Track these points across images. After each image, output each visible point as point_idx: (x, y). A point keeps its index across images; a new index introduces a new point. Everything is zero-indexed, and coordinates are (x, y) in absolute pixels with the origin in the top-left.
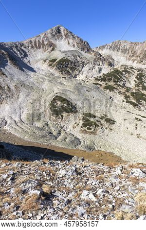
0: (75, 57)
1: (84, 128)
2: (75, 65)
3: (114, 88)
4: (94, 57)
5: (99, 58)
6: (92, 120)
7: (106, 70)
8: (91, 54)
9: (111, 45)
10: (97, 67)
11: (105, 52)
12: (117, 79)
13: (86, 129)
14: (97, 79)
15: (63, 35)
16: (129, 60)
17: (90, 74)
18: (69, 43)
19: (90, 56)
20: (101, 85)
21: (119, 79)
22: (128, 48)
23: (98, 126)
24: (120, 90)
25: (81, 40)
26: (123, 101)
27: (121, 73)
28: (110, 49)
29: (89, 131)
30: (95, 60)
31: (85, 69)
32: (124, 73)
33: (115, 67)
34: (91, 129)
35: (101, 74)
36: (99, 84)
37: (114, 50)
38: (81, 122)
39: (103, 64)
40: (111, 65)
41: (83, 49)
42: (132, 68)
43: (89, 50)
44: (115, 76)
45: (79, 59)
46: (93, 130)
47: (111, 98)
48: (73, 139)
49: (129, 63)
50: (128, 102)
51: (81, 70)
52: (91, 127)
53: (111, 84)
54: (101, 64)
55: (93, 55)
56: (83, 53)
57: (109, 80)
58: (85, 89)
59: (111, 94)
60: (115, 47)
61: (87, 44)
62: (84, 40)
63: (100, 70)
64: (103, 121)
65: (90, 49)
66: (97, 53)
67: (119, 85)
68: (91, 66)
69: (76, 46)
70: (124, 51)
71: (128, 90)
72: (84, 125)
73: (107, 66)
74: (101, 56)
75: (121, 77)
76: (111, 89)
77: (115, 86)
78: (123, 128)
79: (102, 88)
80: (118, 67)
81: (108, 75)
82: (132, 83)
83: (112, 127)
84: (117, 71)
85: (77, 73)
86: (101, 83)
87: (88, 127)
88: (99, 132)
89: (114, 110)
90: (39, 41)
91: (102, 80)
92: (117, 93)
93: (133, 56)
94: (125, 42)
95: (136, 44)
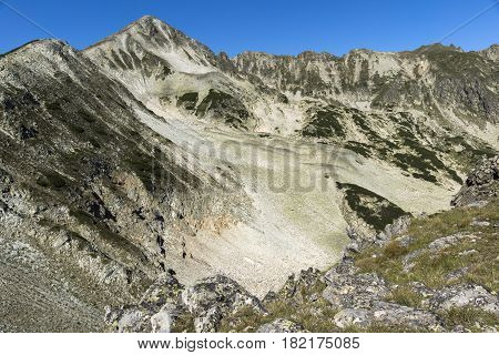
8: (243, 80)
14: (306, 133)
15: (167, 37)
18: (190, 58)
22: (272, 66)
55: (248, 82)
56: (228, 76)
61: (226, 57)
69: (208, 63)
70: (268, 72)
90: (121, 52)
93: (288, 82)
94: (263, 55)
95: (286, 59)
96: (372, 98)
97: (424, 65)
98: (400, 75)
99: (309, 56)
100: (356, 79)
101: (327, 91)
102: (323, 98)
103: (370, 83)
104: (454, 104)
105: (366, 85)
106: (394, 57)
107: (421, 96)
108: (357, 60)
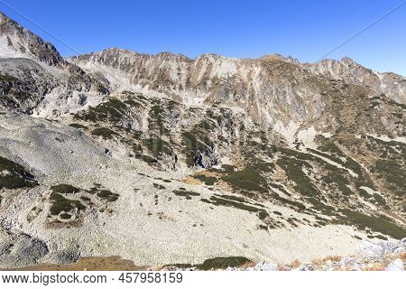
0: (27, 72)
1: (55, 217)
2: (28, 89)
3: (112, 132)
4: (69, 75)
5: (80, 76)
6: (70, 197)
7: (94, 100)
8: (62, 68)
9: (101, 54)
10: (75, 94)
11: (89, 67)
12: (116, 117)
13: (58, 217)
14: (77, 116)
16: (136, 83)
17: (63, 107)
18: (10, 44)
19: (61, 71)
20: (86, 128)
21: (119, 116)
22: (132, 62)
23: (84, 208)
24: (124, 136)
25: (39, 40)
26: (131, 156)
27: (124, 106)
28: (99, 61)
29: (66, 221)
30: (72, 81)
31: (52, 96)
32: (128, 105)
33: (111, 95)
34: (69, 217)
35: (85, 107)
36: (81, 126)
37: (107, 63)
38: (47, 206)
39: (88, 88)
40: (103, 90)
41: (43, 58)
42: (141, 97)
43: (56, 60)
44: (113, 112)
45: (35, 76)
46: (73, 218)
47: (107, 151)
48: (30, 244)
49: (137, 89)
50: (138, 156)
51: (42, 98)
52: (69, 213)
53: (106, 125)
54: (84, 88)
55: (66, 70)
56: (43, 64)
57: (102, 118)
58: (53, 136)
59: (107, 143)
60: (110, 60)
61: (53, 48)
62: (46, 40)
63: (83, 100)
64: (94, 198)
65: (60, 59)
66: (74, 66)
67: (121, 128)
68: (64, 91)
69: (28, 50)
70: (126, 67)
71: (137, 135)
72: (54, 211)
73: (96, 93)
74: (83, 73)
75: (123, 113)
76: (107, 134)
77: (114, 129)
78: (133, 205)
79: (87, 134)
80: (117, 94)
81: (99, 109)
82: (143, 124)
83: (112, 205)
84: (115, 102)
85: (34, 104)
86: (86, 124)
87: (63, 212)
88: (87, 220)
89: (114, 174)
91: (87, 117)
92: (119, 141)
93: (141, 77)
94: (126, 52)
95: (146, 57)
96: (208, 95)
97: (258, 70)
98: (234, 77)
99: (166, 56)
100: (199, 78)
101: (172, 87)
102: (166, 93)
103: (209, 83)
104: (271, 104)
105: (205, 84)
106: (235, 62)
107: (247, 96)
108: (205, 62)
